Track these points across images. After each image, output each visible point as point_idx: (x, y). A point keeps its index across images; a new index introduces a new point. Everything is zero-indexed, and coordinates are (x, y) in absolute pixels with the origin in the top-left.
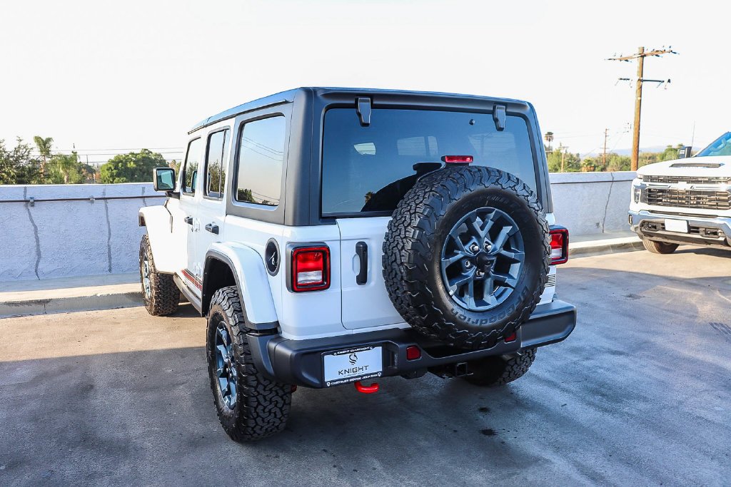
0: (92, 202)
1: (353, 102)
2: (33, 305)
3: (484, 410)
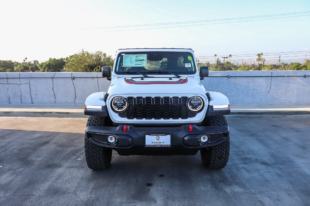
0: (93, 79)
2: (65, 114)
3: (161, 176)
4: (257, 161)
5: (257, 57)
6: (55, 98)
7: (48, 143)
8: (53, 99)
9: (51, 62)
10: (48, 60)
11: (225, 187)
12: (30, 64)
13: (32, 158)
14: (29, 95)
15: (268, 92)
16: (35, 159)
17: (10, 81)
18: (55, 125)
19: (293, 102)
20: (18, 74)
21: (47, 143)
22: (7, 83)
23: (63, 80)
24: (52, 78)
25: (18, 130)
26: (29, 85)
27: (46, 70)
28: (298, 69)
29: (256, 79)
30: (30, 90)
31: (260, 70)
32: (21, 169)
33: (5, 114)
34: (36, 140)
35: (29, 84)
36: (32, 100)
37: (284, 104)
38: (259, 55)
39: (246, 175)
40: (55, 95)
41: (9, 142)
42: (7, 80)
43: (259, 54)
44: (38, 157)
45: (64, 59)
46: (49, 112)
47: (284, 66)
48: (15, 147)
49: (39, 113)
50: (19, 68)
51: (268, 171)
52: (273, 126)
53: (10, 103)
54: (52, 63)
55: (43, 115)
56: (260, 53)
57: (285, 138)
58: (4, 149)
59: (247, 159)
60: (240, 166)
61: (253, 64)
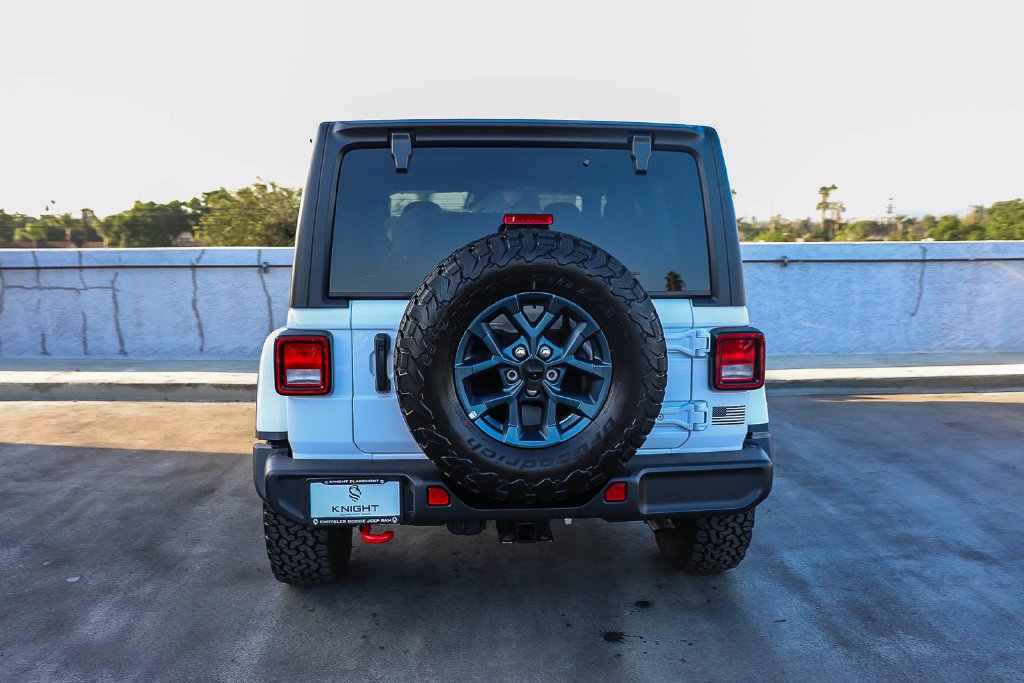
1: (385, 139)
2: (241, 390)
3: (643, 604)
4: (943, 546)
5: (820, 198)
6: (201, 335)
7: (213, 490)
8: (193, 339)
9: (139, 214)
10: (131, 206)
11: (875, 641)
12: (67, 220)
13: (175, 546)
14: (111, 326)
15: (912, 311)
16: (184, 550)
17: (48, 278)
18: (217, 427)
19: (993, 345)
20: (73, 253)
21: (207, 492)
22: (34, 284)
23: (229, 274)
24: (193, 267)
25: (92, 449)
26: (110, 292)
27: (122, 242)
28: (954, 237)
29: (873, 268)
30: (117, 308)
31: (827, 239)
32: (149, 588)
33: (37, 392)
34: (168, 484)
35: (113, 288)
36: (122, 343)
37: (962, 351)
38: (825, 191)
39: (929, 598)
40: (200, 325)
41: (76, 491)
42: (38, 275)
43: (824, 189)
44: (195, 542)
45: (184, 204)
46: (189, 385)
47: (905, 227)
48: (100, 507)
49: (153, 390)
50: (33, 233)
51: (997, 583)
52: (950, 425)
53: (45, 353)
54: (143, 216)
55: (169, 394)
56: (828, 186)
57: (1006, 467)
58: (66, 514)
59: (910, 540)
60: (899, 565)
61: (805, 218)
